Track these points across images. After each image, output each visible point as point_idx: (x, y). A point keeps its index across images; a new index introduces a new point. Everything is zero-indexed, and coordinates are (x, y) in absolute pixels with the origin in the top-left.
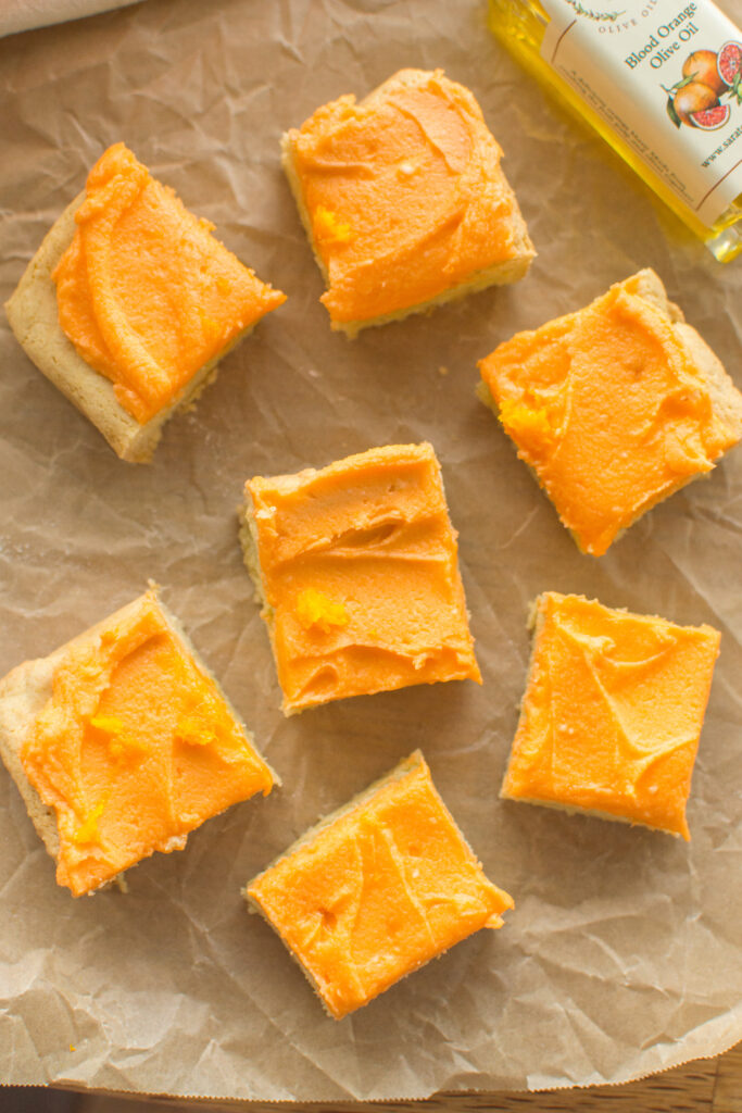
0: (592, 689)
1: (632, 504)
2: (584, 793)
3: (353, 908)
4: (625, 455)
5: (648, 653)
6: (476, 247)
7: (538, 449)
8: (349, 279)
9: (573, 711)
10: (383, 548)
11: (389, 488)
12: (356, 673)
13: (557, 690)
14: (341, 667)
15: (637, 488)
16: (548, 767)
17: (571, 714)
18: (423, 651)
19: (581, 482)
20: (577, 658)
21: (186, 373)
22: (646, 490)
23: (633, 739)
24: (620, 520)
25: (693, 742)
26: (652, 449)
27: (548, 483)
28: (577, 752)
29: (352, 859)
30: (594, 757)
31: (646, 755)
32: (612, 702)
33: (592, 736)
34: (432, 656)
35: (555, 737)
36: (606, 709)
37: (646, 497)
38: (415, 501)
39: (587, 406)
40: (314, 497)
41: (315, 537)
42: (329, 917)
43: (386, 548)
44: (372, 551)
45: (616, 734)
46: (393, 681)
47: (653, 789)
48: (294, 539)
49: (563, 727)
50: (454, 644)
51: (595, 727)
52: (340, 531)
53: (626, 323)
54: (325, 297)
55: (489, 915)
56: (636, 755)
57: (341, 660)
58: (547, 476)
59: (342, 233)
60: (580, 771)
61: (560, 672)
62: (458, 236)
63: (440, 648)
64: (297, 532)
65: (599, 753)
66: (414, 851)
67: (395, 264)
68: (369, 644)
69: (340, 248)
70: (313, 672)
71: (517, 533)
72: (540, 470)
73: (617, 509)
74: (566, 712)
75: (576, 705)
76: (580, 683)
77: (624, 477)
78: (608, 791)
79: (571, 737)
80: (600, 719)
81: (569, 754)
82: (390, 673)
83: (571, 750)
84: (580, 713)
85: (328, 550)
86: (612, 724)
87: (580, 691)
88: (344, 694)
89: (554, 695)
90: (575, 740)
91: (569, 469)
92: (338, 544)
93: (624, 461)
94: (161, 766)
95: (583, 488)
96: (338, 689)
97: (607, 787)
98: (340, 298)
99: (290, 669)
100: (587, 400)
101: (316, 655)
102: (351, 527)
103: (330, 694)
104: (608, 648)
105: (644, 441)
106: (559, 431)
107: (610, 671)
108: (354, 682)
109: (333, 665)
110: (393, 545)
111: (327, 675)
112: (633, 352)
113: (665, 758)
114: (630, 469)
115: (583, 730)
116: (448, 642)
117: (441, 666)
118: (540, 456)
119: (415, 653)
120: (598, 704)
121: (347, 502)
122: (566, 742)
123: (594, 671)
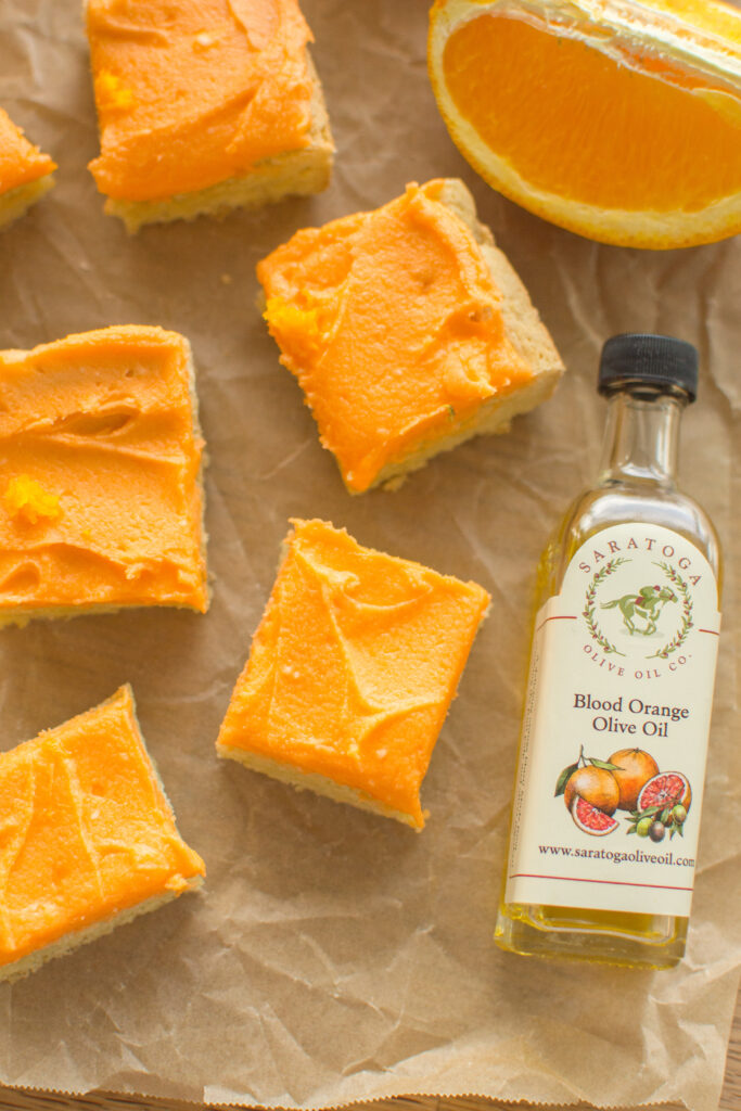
0: (326, 630)
1: (400, 427)
2: (302, 748)
3: (17, 843)
4: (399, 371)
5: (397, 597)
6: (264, 127)
7: (303, 354)
8: (123, 149)
9: (302, 652)
11: (126, 371)
12: (63, 575)
13: (286, 626)
14: (45, 566)
15: (408, 410)
16: (265, 714)
17: (299, 655)
18: (139, 560)
19: (345, 396)
20: (313, 592)
22: (418, 414)
23: (367, 692)
24: (385, 444)
25: (434, 705)
26: (430, 369)
27: (311, 395)
28: (300, 700)
29: (24, 786)
30: (319, 709)
31: (377, 711)
32: (347, 647)
33: (319, 684)
34: (150, 568)
35: (277, 679)
36: (341, 655)
37: (417, 420)
38: (154, 391)
39: (363, 312)
40: (41, 371)
41: (37, 416)
43: (115, 441)
44: (100, 442)
45: (347, 684)
46: (100, 593)
47: (382, 753)
48: (13, 415)
49: (288, 670)
50: (176, 559)
51: (324, 674)
52: (65, 412)
53: (421, 228)
54: (94, 164)
55: (171, 874)
56: (366, 711)
57: (46, 558)
58: (310, 387)
59: (122, 99)
60: (300, 722)
61: (294, 605)
62: (246, 114)
63: (160, 560)
64: (17, 408)
65: (327, 705)
66: (98, 789)
67: (174, 137)
68: (79, 544)
69: (120, 114)
70: (13, 567)
71: (283, 465)
72: (303, 380)
73: (382, 431)
74: (293, 653)
75: (305, 645)
76: (313, 621)
77: (395, 396)
78: (330, 750)
79: (296, 682)
80: (331, 665)
81: (291, 702)
82: (100, 582)
83: (294, 697)
84: (309, 655)
85: (50, 434)
86: (343, 672)
87: (314, 629)
88: (46, 599)
89: (282, 630)
90: (299, 686)
91: (334, 379)
92: (61, 427)
93: (398, 378)
95: (347, 403)
96: (39, 591)
97: (330, 744)
98: (110, 167)
100: (364, 306)
101: (20, 549)
102: (78, 410)
103: (23, 598)
104: (352, 585)
105: (422, 358)
106: (326, 333)
107: (350, 612)
108: (58, 588)
109: (35, 562)
110: (123, 440)
111: (29, 575)
112: (424, 260)
113: (399, 718)
114: (403, 388)
115: (309, 675)
116: (170, 556)
117: (158, 582)
118: (305, 363)
119: (130, 562)
120: (333, 647)
121: (78, 382)
122: (289, 688)
123: (331, 609)
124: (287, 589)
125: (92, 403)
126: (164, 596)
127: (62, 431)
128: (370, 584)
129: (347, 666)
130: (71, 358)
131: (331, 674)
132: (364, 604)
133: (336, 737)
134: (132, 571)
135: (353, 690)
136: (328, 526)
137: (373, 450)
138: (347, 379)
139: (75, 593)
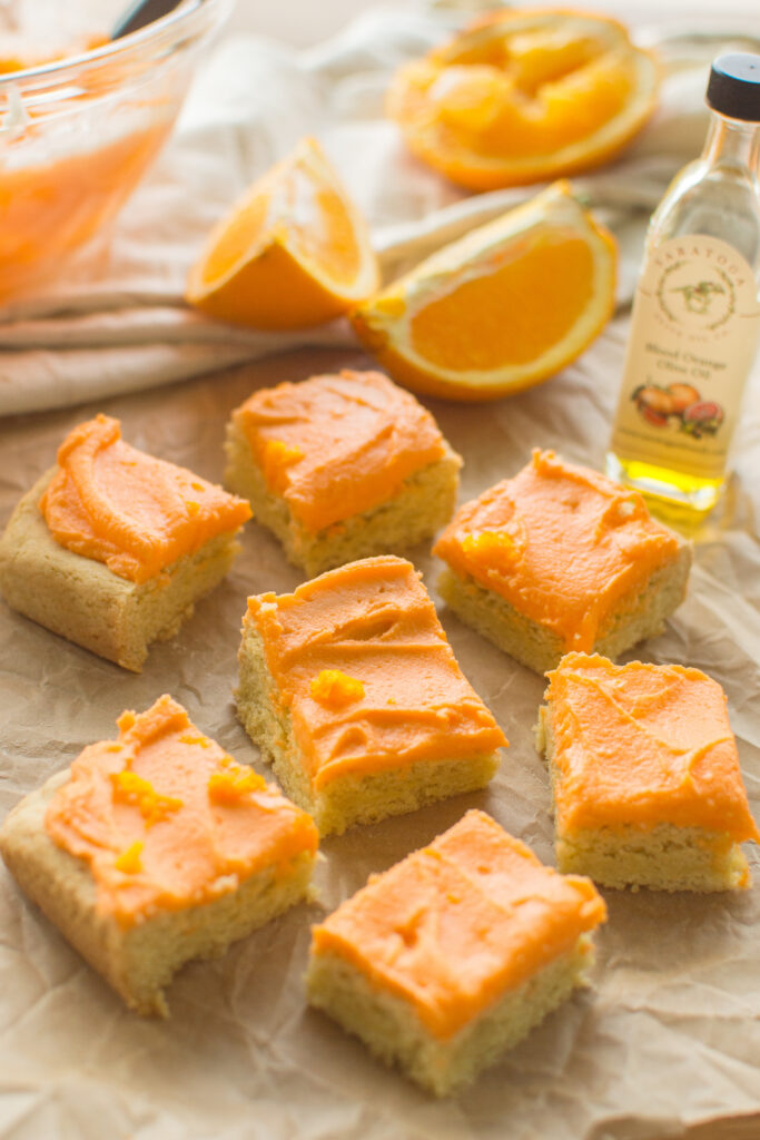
0: (617, 715)
1: (602, 587)
2: (641, 796)
3: (432, 918)
4: (583, 555)
5: (659, 685)
6: (410, 442)
7: (506, 565)
8: (310, 480)
9: (606, 735)
10: (383, 640)
11: (378, 588)
12: (382, 737)
13: (584, 722)
14: (367, 729)
15: (603, 574)
16: (597, 784)
17: (606, 738)
18: (444, 706)
19: (551, 578)
20: (594, 695)
21: (173, 540)
22: (612, 574)
23: (674, 742)
24: (596, 600)
25: (730, 738)
26: (606, 546)
27: (522, 591)
28: (621, 767)
29: (420, 878)
30: (639, 768)
31: (688, 751)
32: (638, 723)
33: (631, 752)
34: (454, 713)
35: (595, 758)
36: (638, 729)
37: (613, 579)
38: (406, 597)
39: (538, 528)
41: (319, 630)
42: (409, 938)
43: (387, 639)
44: (375, 642)
45: (653, 742)
46: (418, 740)
47: (708, 775)
48: (298, 634)
49: (600, 750)
50: (469, 704)
51: (631, 744)
52: (341, 623)
53: (554, 474)
56: (678, 753)
57: (365, 723)
58: (520, 586)
60: (629, 781)
61: (583, 707)
62: (395, 435)
63: (460, 705)
64: (299, 628)
65: (645, 763)
66: (484, 871)
67: (344, 463)
68: (389, 708)
69: (294, 462)
70: (338, 734)
71: (504, 688)
72: (512, 582)
73: (589, 592)
74: (599, 738)
75: (606, 731)
76: (604, 713)
77: (588, 569)
78: (665, 789)
79: (610, 757)
80: (633, 737)
81: (615, 770)
82: (415, 734)
83: (615, 767)
84: (613, 736)
85: (333, 642)
86: (647, 737)
87: (606, 718)
88: (374, 754)
89: (582, 726)
90: (616, 759)
91: (537, 569)
92: (340, 637)
93: (585, 560)
94: (199, 814)
95: (555, 583)
96: (368, 747)
97: (662, 786)
98: (301, 492)
99: (314, 741)
100: (538, 525)
101: (340, 720)
102: (351, 619)
103: (358, 755)
104: (620, 685)
105: (597, 543)
106: (519, 543)
107: (629, 703)
108: (382, 745)
109: (358, 726)
110: (393, 637)
111: (354, 740)
112: (565, 493)
113: (709, 749)
114: (592, 564)
115: (619, 749)
116: (466, 702)
117: (464, 723)
118: (508, 571)
119: (437, 708)
120: (628, 726)
121: (343, 603)
122: (608, 761)
123: (615, 702)
124: (572, 698)
125: (360, 612)
126: (470, 731)
127: (342, 640)
128: (633, 684)
129: (647, 732)
130: (331, 587)
131: (636, 743)
132: (637, 696)
133: (665, 779)
134: (442, 714)
135: (661, 745)
136: (583, 654)
137: (589, 608)
138: (548, 567)
139: (398, 746)
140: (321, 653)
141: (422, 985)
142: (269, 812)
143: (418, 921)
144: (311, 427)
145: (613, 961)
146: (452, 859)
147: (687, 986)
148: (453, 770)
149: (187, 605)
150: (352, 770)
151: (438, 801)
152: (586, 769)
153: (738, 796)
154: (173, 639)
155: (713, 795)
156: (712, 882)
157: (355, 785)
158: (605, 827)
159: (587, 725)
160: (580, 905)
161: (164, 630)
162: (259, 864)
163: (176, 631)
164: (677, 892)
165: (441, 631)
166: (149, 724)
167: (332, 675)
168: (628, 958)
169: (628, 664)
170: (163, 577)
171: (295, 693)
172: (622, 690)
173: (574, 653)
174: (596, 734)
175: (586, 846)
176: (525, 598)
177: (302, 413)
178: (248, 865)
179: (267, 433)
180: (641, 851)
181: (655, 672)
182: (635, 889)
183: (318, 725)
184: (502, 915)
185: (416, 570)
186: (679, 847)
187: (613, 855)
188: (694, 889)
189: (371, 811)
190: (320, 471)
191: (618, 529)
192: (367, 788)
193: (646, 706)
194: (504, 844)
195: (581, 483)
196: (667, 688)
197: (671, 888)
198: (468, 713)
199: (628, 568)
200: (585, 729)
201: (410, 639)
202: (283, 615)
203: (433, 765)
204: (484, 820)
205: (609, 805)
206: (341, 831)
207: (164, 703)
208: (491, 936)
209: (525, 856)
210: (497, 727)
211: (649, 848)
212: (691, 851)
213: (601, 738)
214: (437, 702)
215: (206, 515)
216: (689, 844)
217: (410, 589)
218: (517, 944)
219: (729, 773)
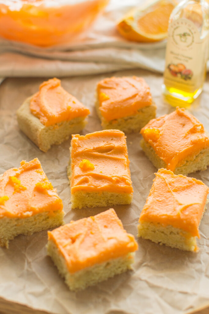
0: (168, 189)
1: (181, 151)
2: (164, 215)
4: (180, 140)
6: (141, 99)
7: (155, 139)
8: (107, 105)
9: (162, 195)
11: (111, 139)
12: (95, 182)
13: (156, 189)
14: (90, 179)
15: (183, 147)
16: (152, 209)
17: (161, 196)
18: (116, 176)
19: (166, 145)
20: (163, 182)
21: (60, 116)
22: (185, 147)
23: (181, 201)
24: (178, 154)
25: (200, 204)
26: (187, 139)
27: (157, 147)
28: (162, 205)
30: (167, 207)
31: (183, 204)
32: (174, 193)
33: (167, 201)
34: (119, 179)
35: (155, 201)
36: (172, 195)
37: (185, 149)
38: (118, 143)
39: (169, 130)
41: (88, 148)
43: (108, 154)
44: (105, 154)
45: (175, 200)
46: (104, 185)
47: (187, 213)
48: (82, 148)
49: (158, 199)
52: (95, 147)
53: (181, 115)
54: (100, 108)
56: (180, 204)
57: (91, 177)
59: (107, 96)
60: (163, 210)
61: (158, 185)
62: (137, 97)
63: (121, 177)
64: (83, 146)
65: (170, 205)
66: (106, 227)
67: (119, 102)
68: (100, 174)
69: (106, 99)
70: (82, 178)
72: (155, 144)
73: (176, 151)
74: (159, 195)
75: (162, 193)
76: (164, 188)
77: (179, 144)
78: (172, 215)
79: (160, 201)
80: (170, 197)
81: (160, 206)
83: (160, 205)
84: (164, 195)
85: (92, 152)
86: (174, 198)
87: (164, 190)
88: (90, 186)
89: (156, 190)
90: (161, 202)
91: (163, 142)
92: (95, 151)
93: (179, 142)
94: (29, 192)
95: (167, 147)
96: (88, 184)
97: (172, 213)
98: (104, 108)
99: (75, 179)
100: (169, 129)
101: (83, 174)
102: (99, 146)
103: (86, 185)
104: (173, 181)
105: (185, 137)
106: (161, 133)
107: (174, 187)
108: (94, 184)
109: (88, 177)
110: (110, 154)
111: (86, 181)
112: (182, 121)
113: (191, 205)
114: (181, 143)
115: (164, 200)
116: (124, 177)
117: (121, 183)
118: (155, 141)
119: (113, 177)
120: (169, 194)
121: (99, 141)
122: (159, 203)
123: (168, 185)
125: (102, 144)
126: (122, 185)
127: (94, 152)
128: (178, 181)
129: (175, 196)
130: (97, 136)
131: (170, 199)
132: (177, 185)
133: (173, 212)
134: (114, 179)
135: (177, 201)
136: (166, 169)
137: (175, 156)
138: (167, 142)
139: (98, 185)
140: (87, 155)
141: (69, 255)
142: (50, 196)
143: (78, 237)
144: (115, 91)
145: (145, 264)
146: (97, 221)
147: (162, 277)
148: (117, 196)
149: (66, 136)
150: (83, 190)
151: (113, 205)
152: (151, 204)
153: (195, 222)
154: (60, 145)
155: (186, 220)
156: (185, 248)
157: (84, 194)
158: (152, 223)
159: (157, 190)
160: (128, 243)
161: (57, 142)
162: (41, 210)
163: (60, 143)
164: (174, 248)
165: (127, 155)
166: (28, 165)
167: (85, 161)
168: (149, 264)
169: (179, 175)
170: (56, 126)
171: (75, 164)
172: (173, 182)
173: (163, 168)
174: (158, 194)
175: (146, 227)
176: (157, 150)
177: (115, 86)
178: (37, 210)
179: (102, 90)
180: (163, 232)
181: (186, 179)
182: (161, 244)
183: (77, 175)
184: (103, 241)
185: (125, 135)
186: (175, 234)
187: (155, 232)
188: (180, 249)
189: (91, 204)
190: (112, 103)
191: (193, 134)
192: (89, 196)
193: (178, 188)
194: (115, 220)
195: (188, 119)
196: (187, 184)
197: (173, 246)
198: (123, 180)
199: (191, 146)
200: (156, 192)
201: (116, 155)
202: (80, 142)
203: (110, 194)
204: (113, 212)
205: (153, 216)
206: (80, 208)
207: (35, 160)
208: (97, 246)
209: (120, 225)
210: (131, 186)
211: (165, 232)
212: (178, 236)
213: (160, 196)
214: (114, 175)
215: (73, 110)
216: (178, 233)
217: (121, 141)
218: (103, 250)
219: (194, 214)
